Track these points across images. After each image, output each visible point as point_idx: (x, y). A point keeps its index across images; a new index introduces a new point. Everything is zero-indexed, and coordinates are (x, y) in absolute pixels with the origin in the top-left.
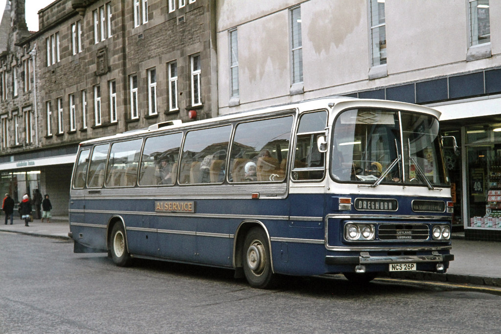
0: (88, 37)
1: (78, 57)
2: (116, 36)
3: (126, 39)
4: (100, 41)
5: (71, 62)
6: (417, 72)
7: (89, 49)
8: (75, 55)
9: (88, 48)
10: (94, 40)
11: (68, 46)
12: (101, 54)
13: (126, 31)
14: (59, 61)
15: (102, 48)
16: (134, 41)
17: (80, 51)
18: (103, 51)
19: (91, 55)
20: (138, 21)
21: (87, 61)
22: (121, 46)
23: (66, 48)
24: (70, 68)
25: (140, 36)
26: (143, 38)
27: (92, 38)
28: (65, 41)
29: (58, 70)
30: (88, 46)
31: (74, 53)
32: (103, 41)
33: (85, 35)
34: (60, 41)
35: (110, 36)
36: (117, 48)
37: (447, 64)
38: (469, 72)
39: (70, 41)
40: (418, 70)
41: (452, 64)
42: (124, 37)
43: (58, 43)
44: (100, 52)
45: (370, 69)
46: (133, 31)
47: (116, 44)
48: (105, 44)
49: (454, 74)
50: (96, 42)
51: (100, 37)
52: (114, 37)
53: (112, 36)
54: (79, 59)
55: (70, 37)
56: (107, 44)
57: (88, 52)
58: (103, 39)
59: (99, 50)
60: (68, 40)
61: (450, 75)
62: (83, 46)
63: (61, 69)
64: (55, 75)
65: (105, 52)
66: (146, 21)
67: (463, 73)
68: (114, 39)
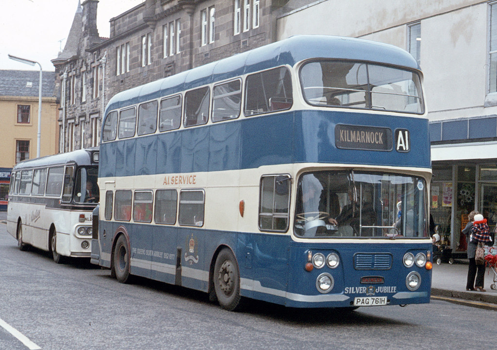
0: (157, 51)
1: (146, 69)
2: (184, 53)
3: (194, 56)
4: (169, 56)
5: (140, 73)
6: (444, 112)
7: (157, 63)
8: (144, 67)
9: (157, 61)
10: (163, 53)
11: (138, 57)
12: (169, 69)
13: (194, 49)
14: (128, 71)
15: (170, 63)
16: (200, 59)
17: (149, 63)
18: (171, 66)
19: (159, 69)
20: (205, 40)
21: (155, 74)
22: (188, 63)
23: (136, 59)
24: (139, 79)
25: (206, 55)
26: (209, 57)
27: (161, 52)
28: (135, 52)
29: (127, 80)
30: (157, 59)
31: (144, 65)
32: (172, 57)
33: (155, 48)
34: (130, 51)
35: (178, 52)
36: (185, 64)
37: (469, 108)
38: (486, 116)
39: (140, 53)
40: (445, 111)
41: (472, 108)
42: (191, 54)
43: (128, 53)
44: (169, 67)
45: (405, 107)
46: (200, 49)
47: (184, 61)
48: (173, 60)
49: (473, 117)
50: (165, 56)
51: (168, 52)
52: (182, 53)
53: (180, 52)
54: (148, 71)
55: (140, 48)
56: (175, 59)
57: (157, 65)
58: (171, 54)
59: (167, 65)
60: (138, 52)
61: (470, 118)
62: (152, 59)
63: (130, 79)
64: (124, 84)
65: (172, 67)
66: (213, 40)
67: (480, 117)
68: (182, 55)
